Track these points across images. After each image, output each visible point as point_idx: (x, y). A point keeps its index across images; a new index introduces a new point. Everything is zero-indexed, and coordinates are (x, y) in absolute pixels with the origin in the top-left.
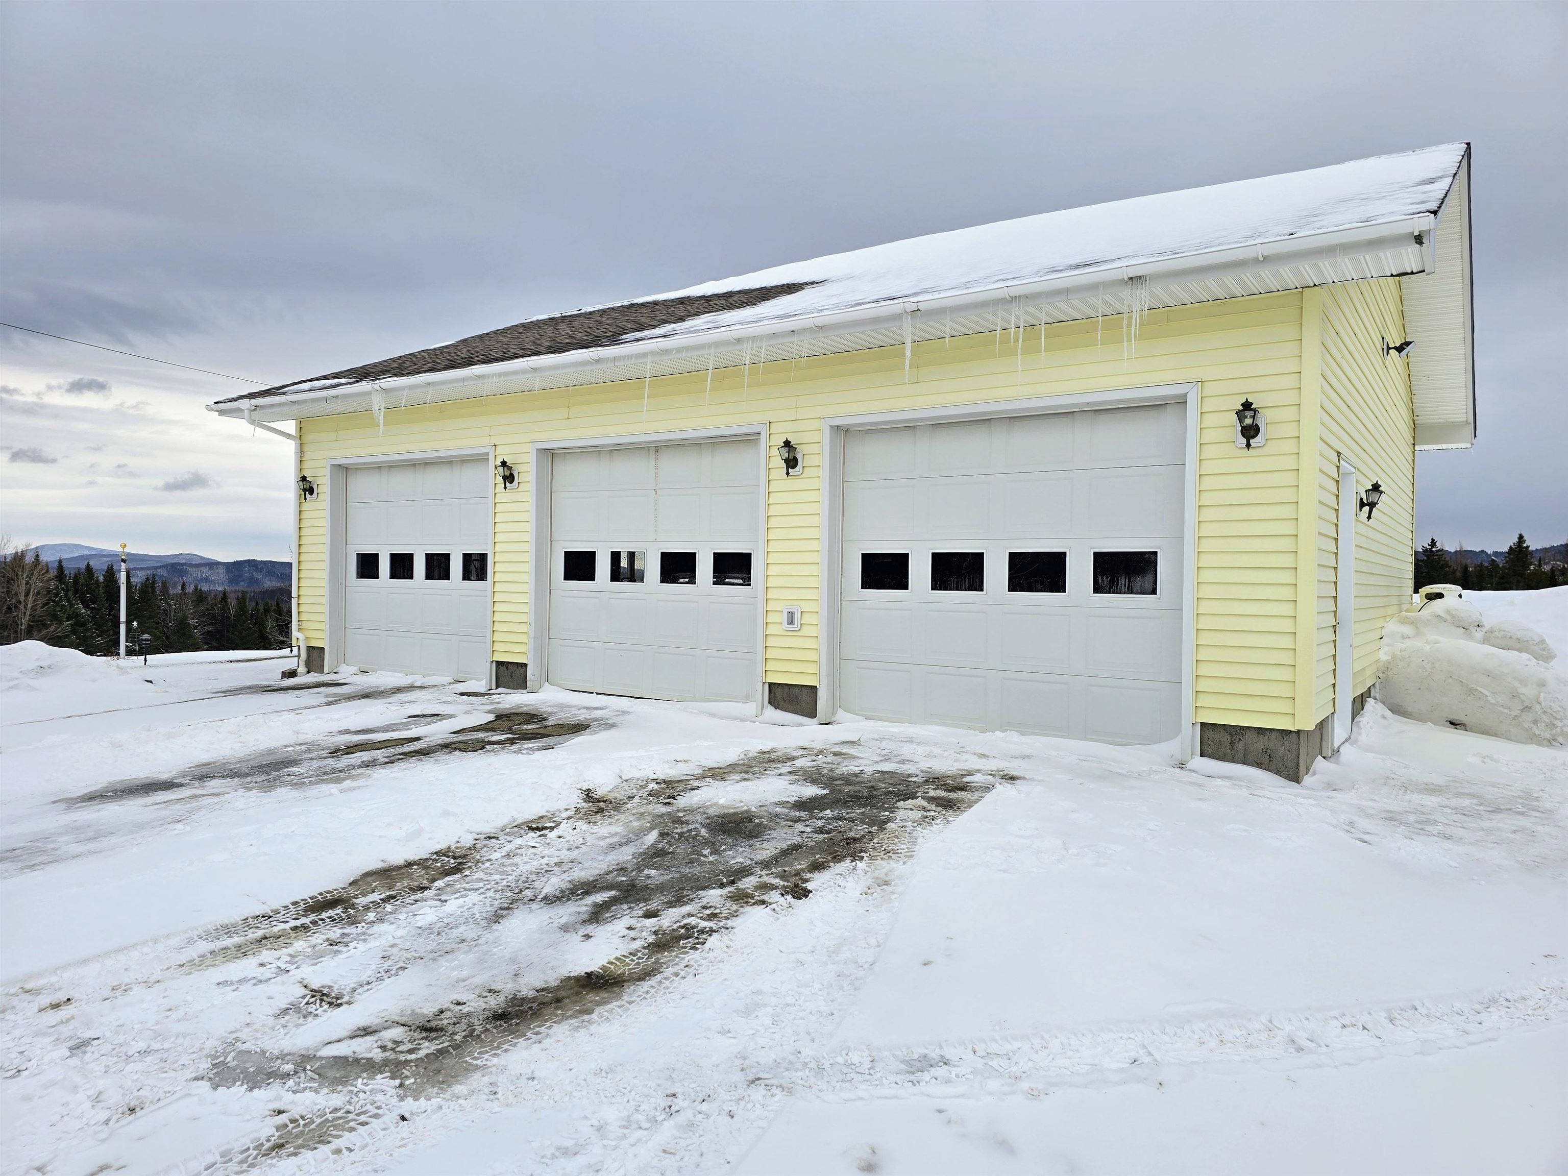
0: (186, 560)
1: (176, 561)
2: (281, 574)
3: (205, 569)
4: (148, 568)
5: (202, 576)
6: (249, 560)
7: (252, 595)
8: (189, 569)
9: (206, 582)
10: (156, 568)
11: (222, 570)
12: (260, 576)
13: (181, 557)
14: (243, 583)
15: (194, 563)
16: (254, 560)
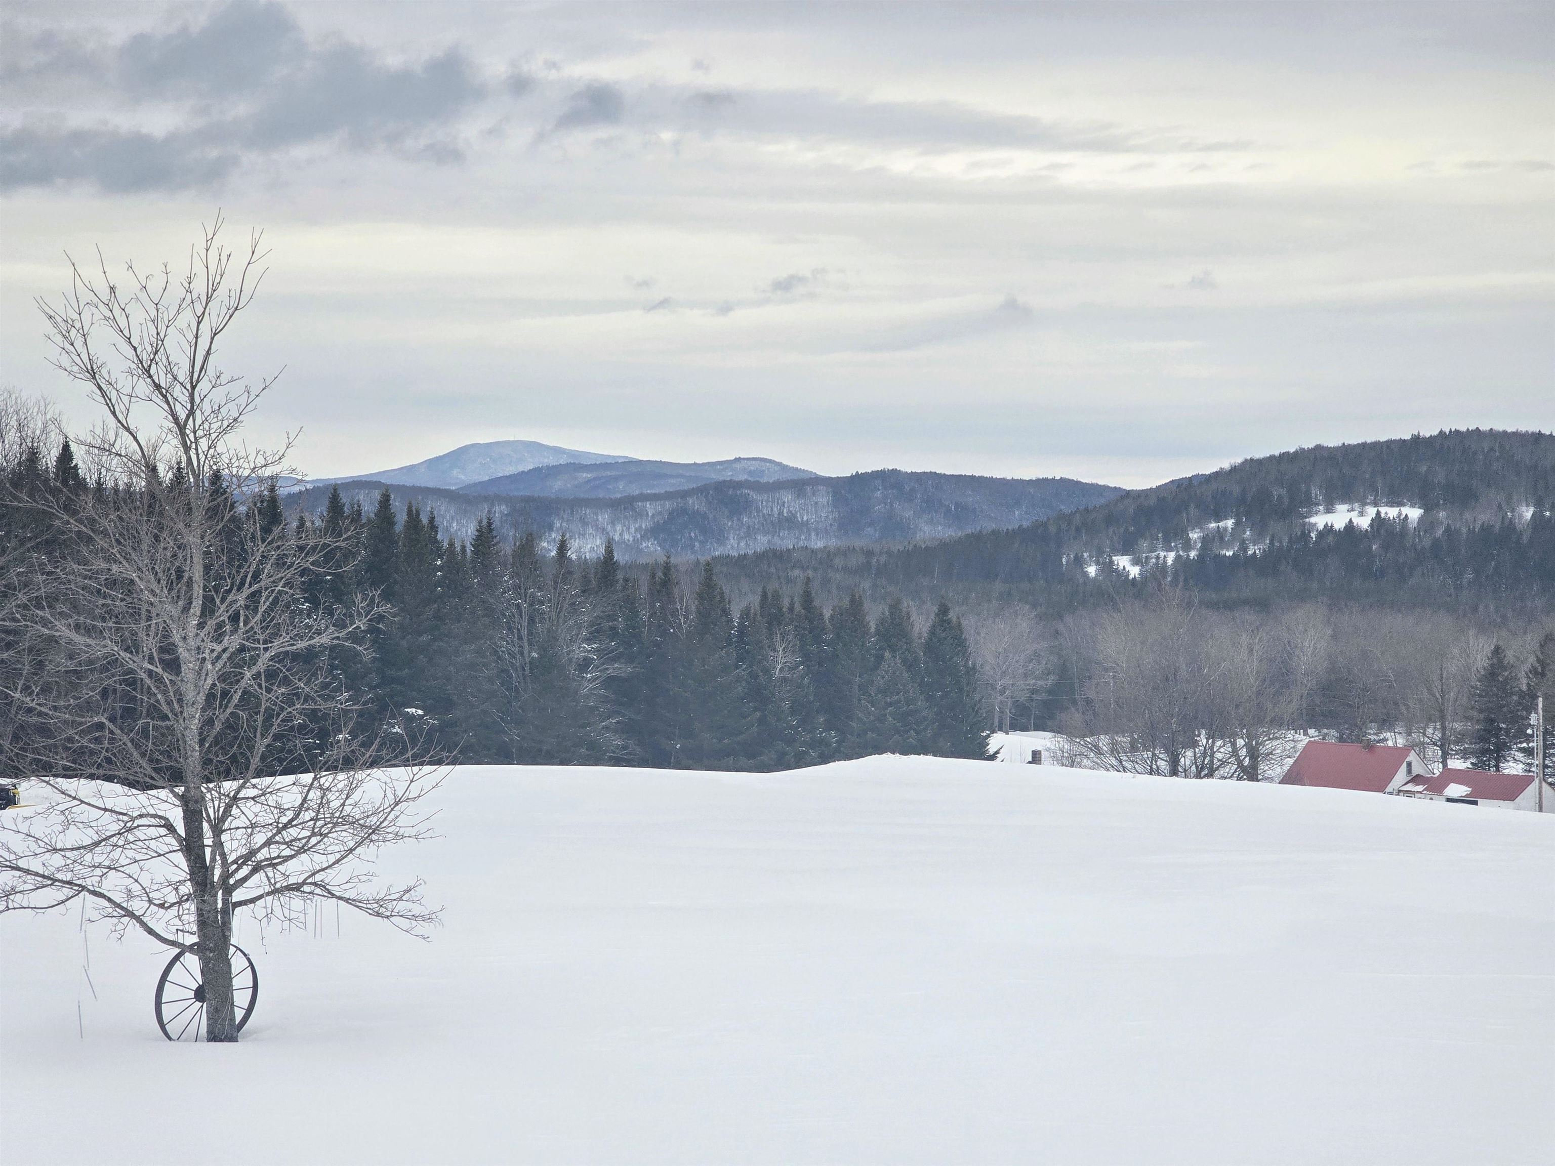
0: (750, 473)
1: (728, 475)
2: (957, 505)
3: (787, 497)
4: (668, 496)
5: (781, 513)
6: (883, 472)
7: (883, 559)
8: (753, 495)
9: (790, 528)
10: (684, 494)
11: (823, 498)
12: (909, 514)
13: (738, 466)
14: (870, 530)
15: (764, 480)
16: (894, 471)
